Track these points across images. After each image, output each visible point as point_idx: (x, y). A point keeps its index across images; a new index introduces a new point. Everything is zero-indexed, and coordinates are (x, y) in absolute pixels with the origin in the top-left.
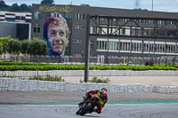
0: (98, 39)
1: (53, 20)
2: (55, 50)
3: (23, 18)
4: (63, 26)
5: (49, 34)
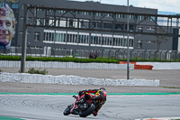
2: (1, 41)
4: (9, 16)
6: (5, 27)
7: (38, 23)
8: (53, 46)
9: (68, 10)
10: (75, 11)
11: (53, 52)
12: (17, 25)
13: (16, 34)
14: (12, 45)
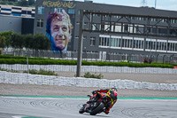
0: (101, 36)
1: (57, 15)
2: (58, 45)
3: (29, 13)
4: (66, 22)
5: (52, 29)
6: (61, 32)
7: (94, 29)
8: (109, 50)
9: (123, 16)
10: (130, 16)
11: (108, 57)
12: (73, 30)
13: (73, 39)
14: (68, 50)
